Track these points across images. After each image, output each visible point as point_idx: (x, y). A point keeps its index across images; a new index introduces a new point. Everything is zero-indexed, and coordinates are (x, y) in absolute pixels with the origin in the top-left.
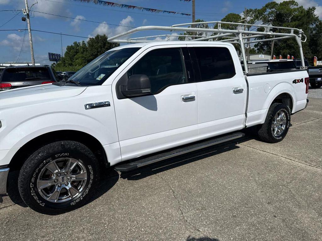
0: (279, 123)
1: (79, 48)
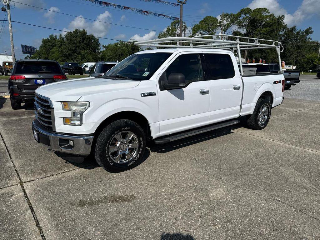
0: (262, 114)
1: (56, 41)
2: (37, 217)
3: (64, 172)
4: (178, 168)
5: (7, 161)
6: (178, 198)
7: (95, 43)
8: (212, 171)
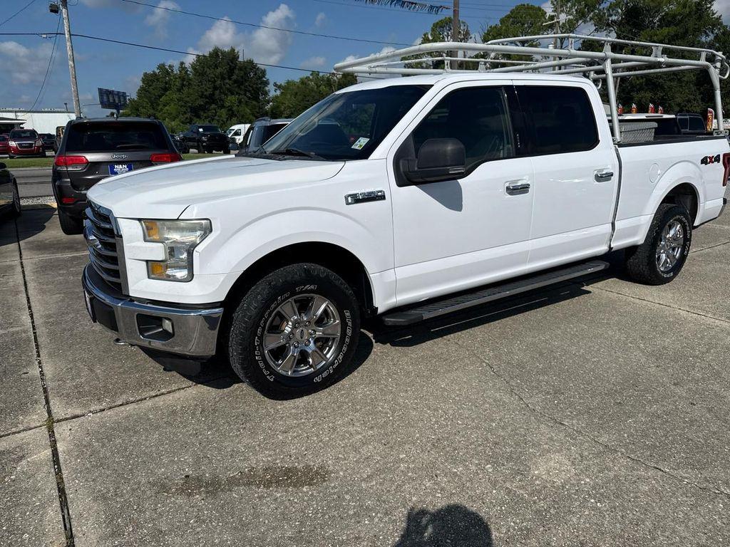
0: (669, 244)
1: (172, 78)
2: (72, 524)
3: (156, 396)
4: (444, 389)
5: (29, 363)
6: (443, 480)
7: (257, 79)
8: (537, 401)
